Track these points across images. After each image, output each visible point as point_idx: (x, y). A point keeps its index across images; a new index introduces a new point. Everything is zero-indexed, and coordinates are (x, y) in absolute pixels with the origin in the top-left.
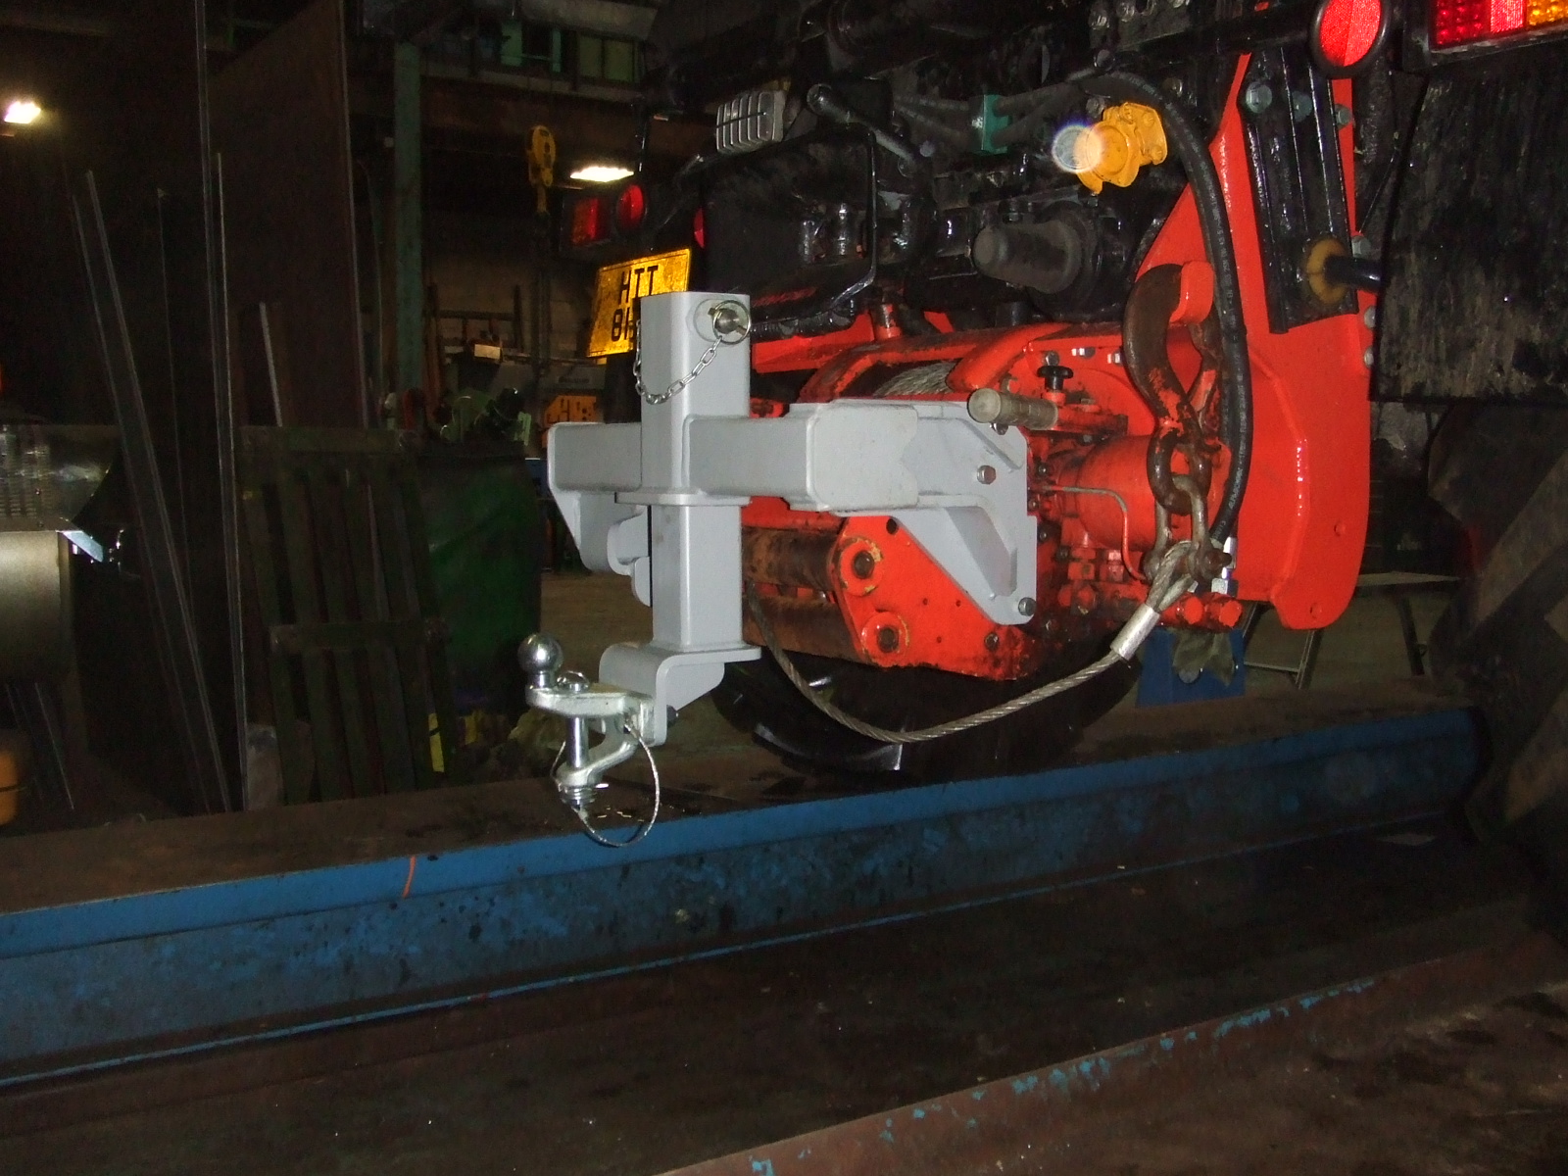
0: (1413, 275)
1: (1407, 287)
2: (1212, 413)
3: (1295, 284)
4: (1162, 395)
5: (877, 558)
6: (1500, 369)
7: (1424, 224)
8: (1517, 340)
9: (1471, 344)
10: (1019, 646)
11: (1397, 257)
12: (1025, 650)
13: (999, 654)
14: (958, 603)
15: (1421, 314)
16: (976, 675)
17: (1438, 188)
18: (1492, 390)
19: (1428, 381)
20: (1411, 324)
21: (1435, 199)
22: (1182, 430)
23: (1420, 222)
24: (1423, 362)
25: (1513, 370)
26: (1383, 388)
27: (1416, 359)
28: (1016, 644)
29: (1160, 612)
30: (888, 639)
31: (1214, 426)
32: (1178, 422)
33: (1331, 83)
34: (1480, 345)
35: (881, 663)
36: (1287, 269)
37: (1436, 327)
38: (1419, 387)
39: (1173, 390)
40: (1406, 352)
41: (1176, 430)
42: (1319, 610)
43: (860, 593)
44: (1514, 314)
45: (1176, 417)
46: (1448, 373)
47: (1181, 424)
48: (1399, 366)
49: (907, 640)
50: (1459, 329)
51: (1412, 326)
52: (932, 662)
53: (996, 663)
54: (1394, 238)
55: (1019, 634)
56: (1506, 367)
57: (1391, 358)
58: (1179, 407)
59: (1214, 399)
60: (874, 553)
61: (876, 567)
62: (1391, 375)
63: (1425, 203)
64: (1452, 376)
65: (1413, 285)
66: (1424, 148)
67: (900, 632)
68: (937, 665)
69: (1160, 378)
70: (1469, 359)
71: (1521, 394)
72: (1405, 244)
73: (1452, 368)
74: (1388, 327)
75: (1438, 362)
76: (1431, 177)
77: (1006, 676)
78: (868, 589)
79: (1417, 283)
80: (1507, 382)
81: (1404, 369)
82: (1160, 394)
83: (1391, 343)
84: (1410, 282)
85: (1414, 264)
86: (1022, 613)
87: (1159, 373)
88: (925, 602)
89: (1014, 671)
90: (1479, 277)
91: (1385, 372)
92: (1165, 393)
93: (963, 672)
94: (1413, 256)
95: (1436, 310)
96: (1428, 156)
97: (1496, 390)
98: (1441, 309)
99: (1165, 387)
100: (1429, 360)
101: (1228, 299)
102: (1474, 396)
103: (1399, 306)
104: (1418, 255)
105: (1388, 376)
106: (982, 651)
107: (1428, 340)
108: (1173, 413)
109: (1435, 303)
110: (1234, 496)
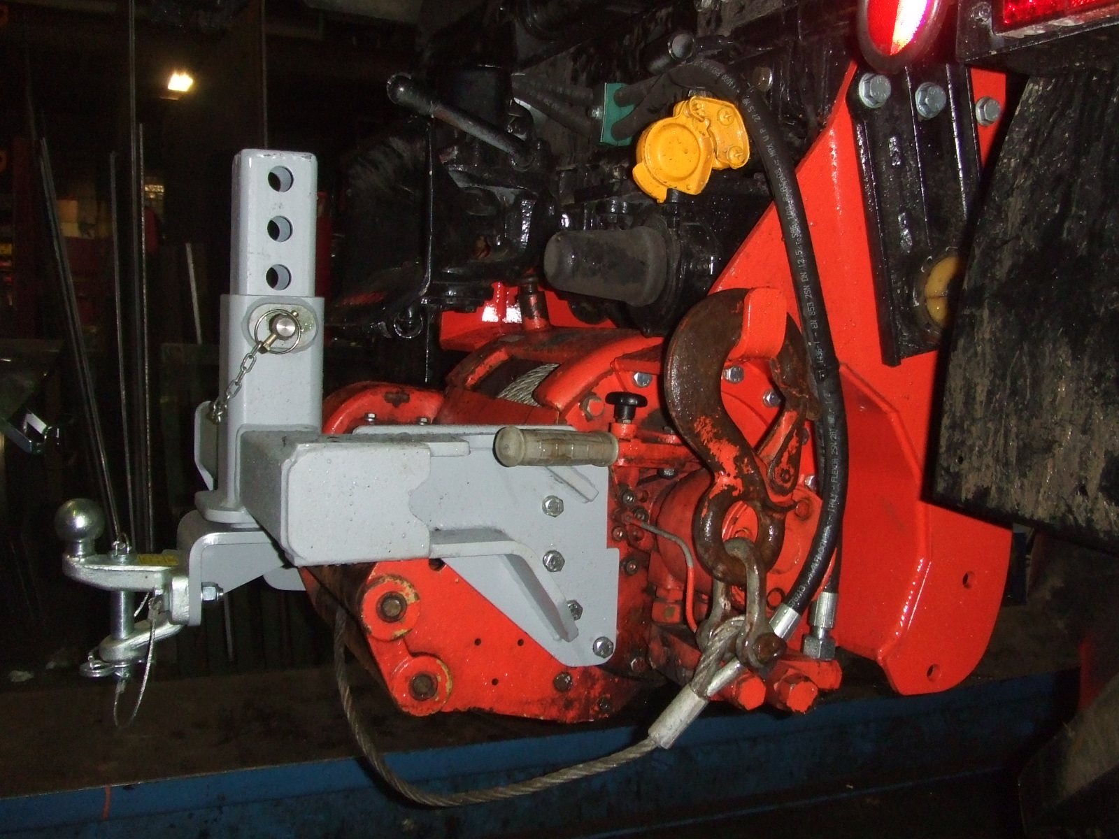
0: (983, 339)
1: (976, 354)
2: (784, 465)
3: (911, 309)
4: (714, 448)
5: (411, 598)
6: (1083, 490)
7: (1001, 272)
8: (1106, 453)
9: (1048, 447)
10: (597, 686)
11: (967, 312)
12: (605, 690)
13: (571, 695)
14: (520, 642)
15: (990, 394)
16: (542, 718)
17: (1024, 222)
18: (1071, 517)
19: (994, 488)
20: (977, 406)
21: (1018, 238)
22: (740, 488)
23: (998, 266)
24: (988, 460)
25: (1100, 494)
26: (941, 486)
27: (981, 453)
28: (594, 684)
29: (705, 698)
30: (424, 685)
31: (786, 481)
32: (735, 477)
33: (970, 73)
34: (1059, 451)
35: (413, 712)
36: (902, 290)
37: (1007, 416)
38: (983, 493)
39: (729, 441)
40: (969, 443)
41: (731, 488)
42: (938, 675)
43: (388, 637)
44: (1106, 415)
45: (733, 472)
46: (1017, 484)
47: (739, 481)
48: (961, 460)
49: (448, 686)
50: (1035, 422)
51: (979, 412)
52: (486, 706)
53: (568, 705)
54: (965, 286)
55: (598, 672)
56: (1092, 487)
57: (952, 447)
58: (737, 460)
59: (789, 448)
60: (407, 595)
61: (409, 609)
62: (952, 470)
63: (1005, 242)
64: (1022, 487)
65: (984, 354)
66: (1013, 164)
67: (439, 679)
68: (491, 709)
69: (709, 428)
70: (1045, 467)
71: (1108, 533)
72: (976, 298)
73: (1023, 475)
74: (951, 405)
75: (1007, 464)
76: (1016, 205)
77: (579, 719)
78: (398, 633)
79: (988, 350)
80: (1092, 511)
81: (965, 465)
82: (711, 445)
83: (953, 426)
84: (979, 349)
85: (988, 325)
86: (598, 654)
87: (708, 421)
88: (478, 642)
89: (591, 712)
90: (1064, 353)
91: (945, 464)
92: (717, 445)
93: (525, 715)
94: (986, 313)
95: (1008, 391)
96: (1015, 177)
97: (1075, 518)
98: (1014, 393)
99: (718, 437)
100: (997, 460)
101: (813, 331)
102: (1047, 521)
103: (964, 378)
104: (992, 313)
105: (947, 470)
106: (550, 692)
107: (997, 432)
108: (730, 467)
109: (1008, 382)
110: (819, 558)
